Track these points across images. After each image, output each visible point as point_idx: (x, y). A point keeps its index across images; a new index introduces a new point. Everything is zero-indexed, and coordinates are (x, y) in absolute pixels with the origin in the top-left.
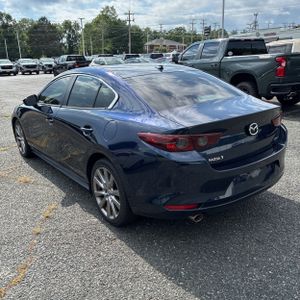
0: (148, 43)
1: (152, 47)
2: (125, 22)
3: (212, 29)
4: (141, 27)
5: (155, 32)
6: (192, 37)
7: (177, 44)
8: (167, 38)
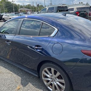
0: (20, 9)
1: (21, 10)
2: (11, 2)
3: (39, 5)
4: (16, 4)
5: (21, 6)
6: (33, 7)
7: (29, 10)
8: (25, 8)
